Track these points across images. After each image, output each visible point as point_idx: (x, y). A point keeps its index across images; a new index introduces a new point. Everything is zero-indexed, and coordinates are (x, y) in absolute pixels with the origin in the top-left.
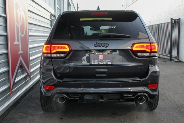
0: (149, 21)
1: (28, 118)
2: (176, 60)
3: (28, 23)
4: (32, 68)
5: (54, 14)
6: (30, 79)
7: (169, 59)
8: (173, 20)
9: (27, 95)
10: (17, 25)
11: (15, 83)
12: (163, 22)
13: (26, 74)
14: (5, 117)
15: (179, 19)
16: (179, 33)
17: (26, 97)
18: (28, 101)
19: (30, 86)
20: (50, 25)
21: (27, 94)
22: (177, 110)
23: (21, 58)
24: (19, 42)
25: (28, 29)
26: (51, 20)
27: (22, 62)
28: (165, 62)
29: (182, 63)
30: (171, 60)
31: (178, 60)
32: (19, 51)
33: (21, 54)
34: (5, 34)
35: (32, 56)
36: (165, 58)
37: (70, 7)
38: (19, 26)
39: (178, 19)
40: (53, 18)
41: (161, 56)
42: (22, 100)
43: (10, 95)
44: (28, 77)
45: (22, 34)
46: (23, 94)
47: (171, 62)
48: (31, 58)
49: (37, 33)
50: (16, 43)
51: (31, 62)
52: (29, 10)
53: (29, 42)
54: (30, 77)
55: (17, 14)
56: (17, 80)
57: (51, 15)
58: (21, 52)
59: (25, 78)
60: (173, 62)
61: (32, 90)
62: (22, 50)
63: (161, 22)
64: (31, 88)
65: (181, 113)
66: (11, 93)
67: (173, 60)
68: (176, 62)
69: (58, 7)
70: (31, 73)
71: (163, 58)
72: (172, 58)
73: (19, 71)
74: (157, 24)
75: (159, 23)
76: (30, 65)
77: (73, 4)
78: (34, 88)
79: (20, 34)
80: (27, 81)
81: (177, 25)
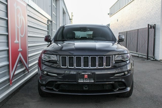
0: (130, 27)
1: (24, 104)
2: (152, 59)
3: (27, 26)
4: (30, 63)
5: (51, 20)
6: (28, 72)
7: (146, 58)
8: (150, 26)
9: (25, 86)
10: (17, 26)
11: (14, 75)
12: (142, 28)
13: (25, 68)
14: (5, 103)
15: (155, 25)
16: (155, 37)
17: (24, 87)
18: (26, 90)
19: (28, 78)
20: (47, 29)
21: (26, 84)
22: (151, 100)
23: (20, 55)
24: (19, 41)
25: (27, 31)
26: (48, 24)
27: (21, 58)
28: (143, 60)
29: (157, 61)
30: (148, 59)
31: (154, 59)
32: (19, 48)
33: (20, 51)
34: (7, 34)
35: (30, 53)
36: (143, 57)
37: (65, 14)
38: (19, 28)
39: (153, 25)
40: (49, 23)
41: (140, 56)
42: (21, 89)
43: (9, 85)
44: (26, 70)
45: (22, 34)
46: (21, 85)
47: (148, 60)
48: (29, 55)
49: (35, 34)
50: (16, 41)
51: (29, 58)
52: (28, 15)
53: (28, 41)
54: (28, 70)
55: (18, 18)
56: (16, 72)
57: (48, 20)
58: (20, 49)
59: (24, 71)
60: (149, 60)
61: (30, 81)
62: (21, 48)
63: (140, 28)
64: (29, 80)
65: (154, 102)
66: (11, 83)
67: (150, 59)
68: (152, 60)
69: (55, 15)
70: (29, 68)
71: (141, 57)
72: (149, 58)
73: (18, 65)
74: (136, 29)
75: (138, 29)
76: (28, 60)
77: (68, 12)
78: (31, 80)
79: (20, 34)
80: (26, 74)
81: (153, 29)
